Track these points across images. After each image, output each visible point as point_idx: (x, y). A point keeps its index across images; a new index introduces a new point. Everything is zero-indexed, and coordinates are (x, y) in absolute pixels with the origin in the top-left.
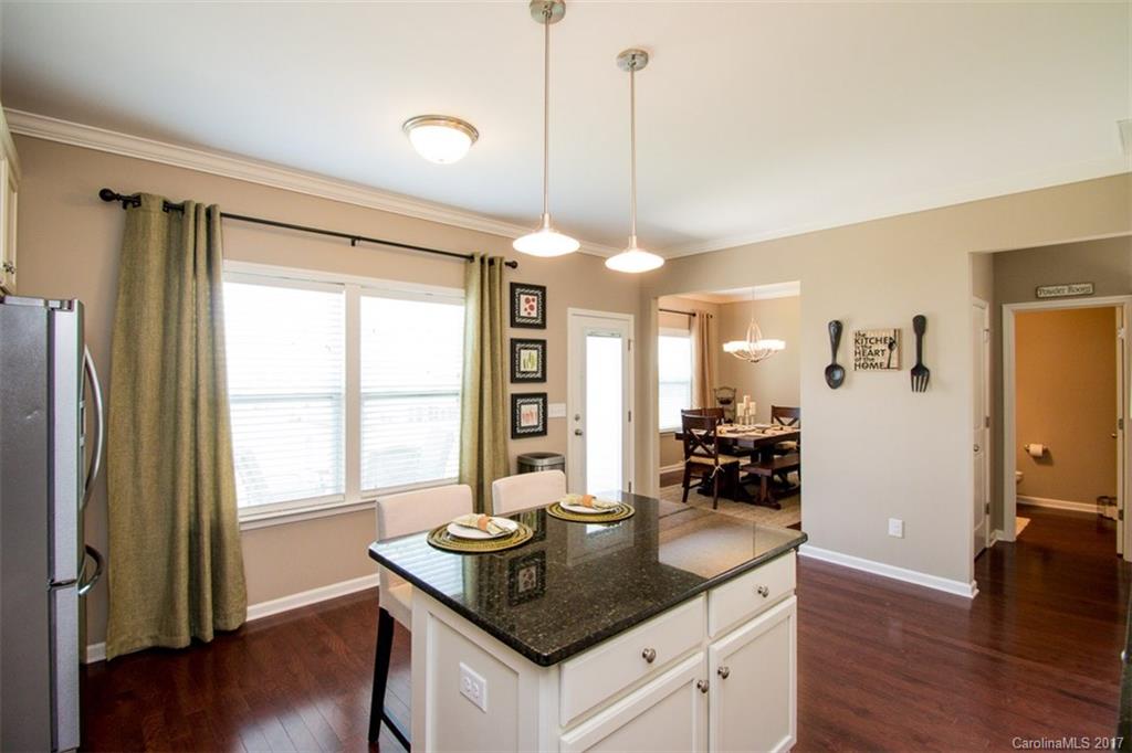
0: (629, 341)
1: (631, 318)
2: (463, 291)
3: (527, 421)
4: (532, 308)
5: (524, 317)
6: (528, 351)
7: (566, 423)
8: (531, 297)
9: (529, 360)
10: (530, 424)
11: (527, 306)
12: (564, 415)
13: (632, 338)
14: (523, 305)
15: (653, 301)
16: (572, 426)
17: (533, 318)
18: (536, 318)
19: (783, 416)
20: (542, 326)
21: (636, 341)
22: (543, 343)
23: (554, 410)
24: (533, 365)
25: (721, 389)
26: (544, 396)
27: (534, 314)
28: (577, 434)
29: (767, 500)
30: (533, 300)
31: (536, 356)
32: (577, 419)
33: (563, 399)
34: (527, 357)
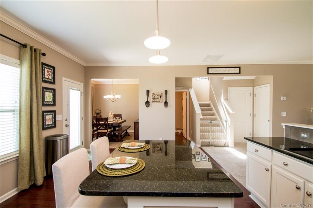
0: (82, 92)
1: (82, 84)
2: (19, 61)
3: (48, 122)
4: (49, 75)
5: (46, 78)
6: (48, 93)
7: (62, 122)
8: (49, 70)
9: (48, 96)
10: (50, 123)
11: (48, 74)
12: (61, 119)
13: (83, 92)
14: (46, 73)
15: (90, 80)
16: (65, 123)
17: (50, 79)
18: (51, 80)
19: (117, 117)
20: (54, 83)
21: (84, 92)
22: (54, 90)
23: (58, 117)
24: (50, 99)
25: (97, 110)
26: (55, 112)
27: (50, 77)
28: (66, 126)
29: (120, 140)
30: (50, 72)
31: (51, 95)
32: (66, 120)
33: (61, 113)
34: (48, 95)
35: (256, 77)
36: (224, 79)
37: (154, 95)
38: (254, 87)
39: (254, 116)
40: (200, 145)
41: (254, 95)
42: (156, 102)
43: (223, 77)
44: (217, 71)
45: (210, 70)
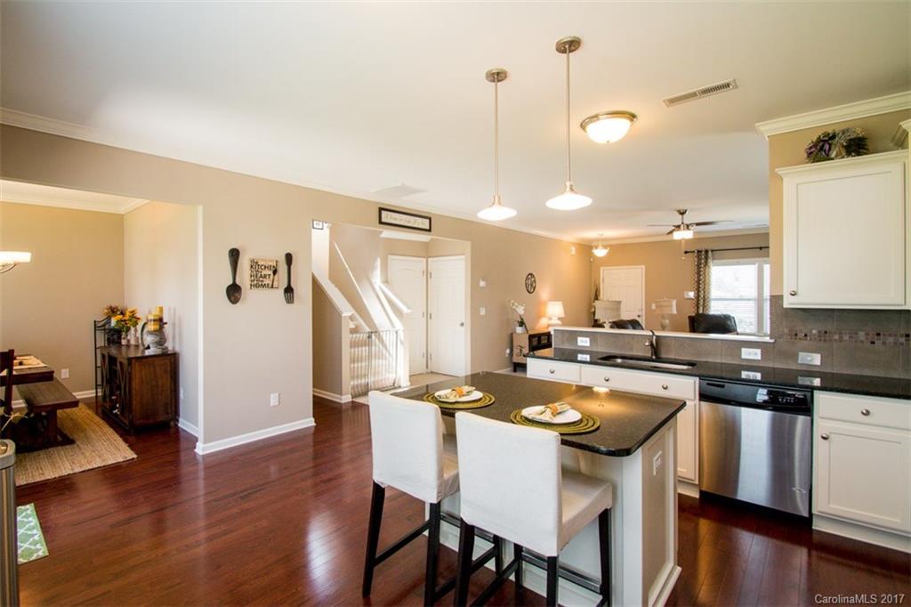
35: (432, 239)
36: (383, 235)
37: (254, 264)
38: (429, 259)
39: (428, 316)
40: (350, 396)
41: (428, 274)
42: (263, 286)
43: (381, 230)
44: (396, 219)
45: (384, 213)
